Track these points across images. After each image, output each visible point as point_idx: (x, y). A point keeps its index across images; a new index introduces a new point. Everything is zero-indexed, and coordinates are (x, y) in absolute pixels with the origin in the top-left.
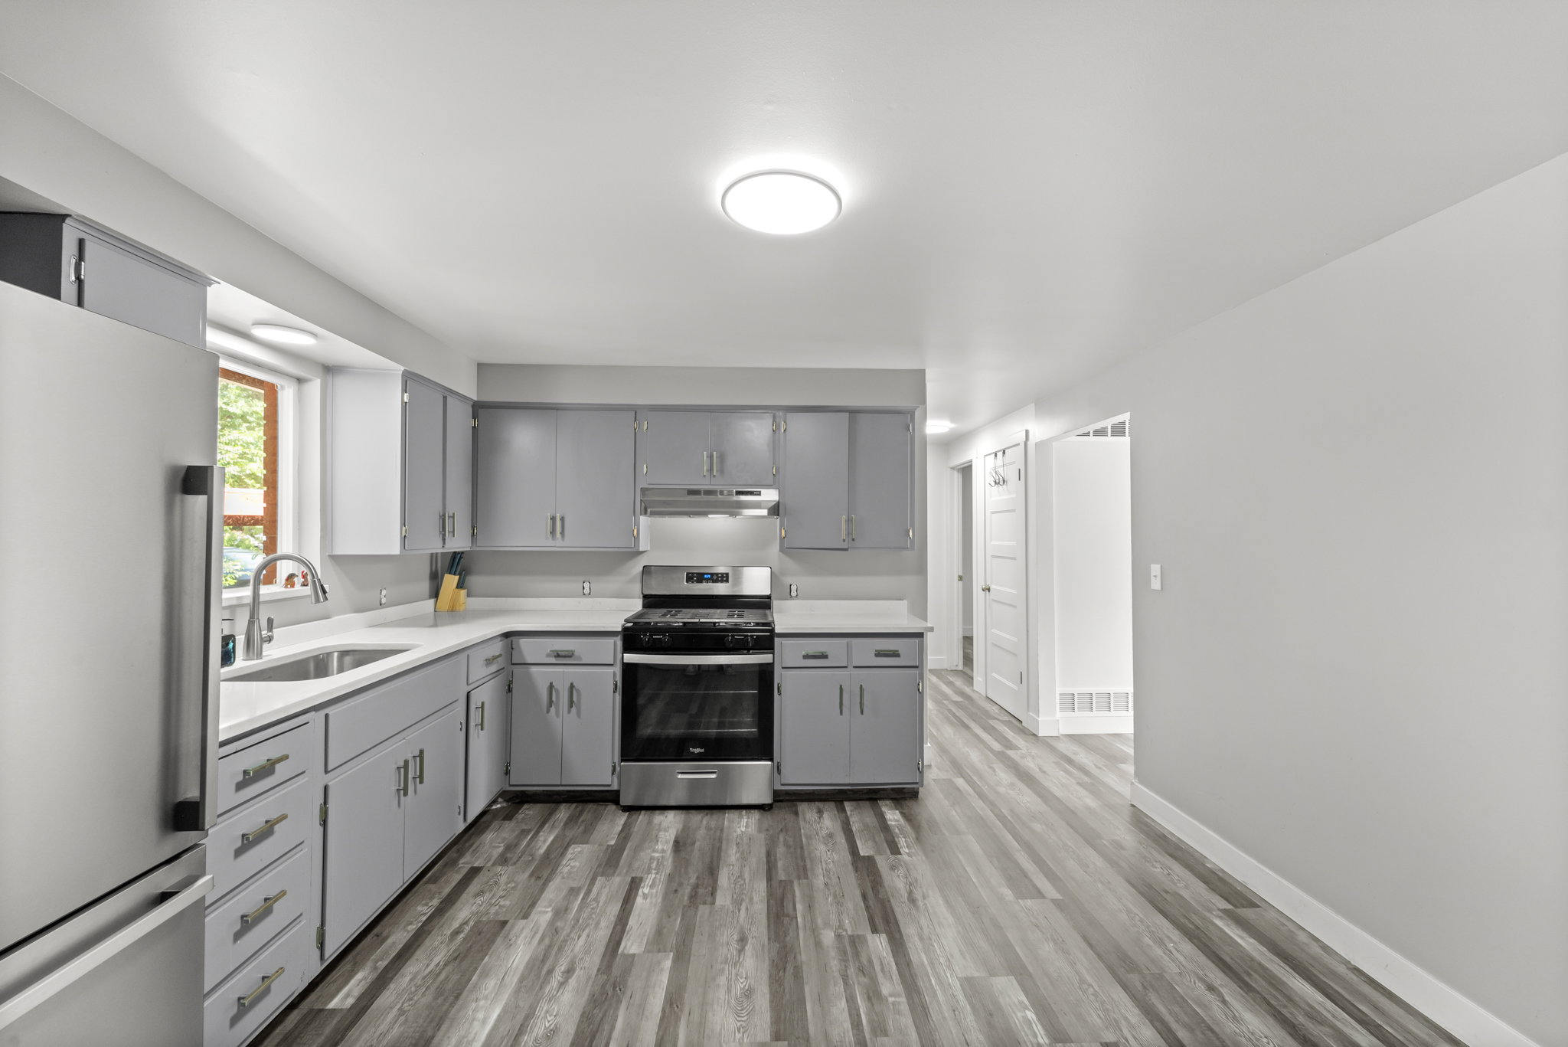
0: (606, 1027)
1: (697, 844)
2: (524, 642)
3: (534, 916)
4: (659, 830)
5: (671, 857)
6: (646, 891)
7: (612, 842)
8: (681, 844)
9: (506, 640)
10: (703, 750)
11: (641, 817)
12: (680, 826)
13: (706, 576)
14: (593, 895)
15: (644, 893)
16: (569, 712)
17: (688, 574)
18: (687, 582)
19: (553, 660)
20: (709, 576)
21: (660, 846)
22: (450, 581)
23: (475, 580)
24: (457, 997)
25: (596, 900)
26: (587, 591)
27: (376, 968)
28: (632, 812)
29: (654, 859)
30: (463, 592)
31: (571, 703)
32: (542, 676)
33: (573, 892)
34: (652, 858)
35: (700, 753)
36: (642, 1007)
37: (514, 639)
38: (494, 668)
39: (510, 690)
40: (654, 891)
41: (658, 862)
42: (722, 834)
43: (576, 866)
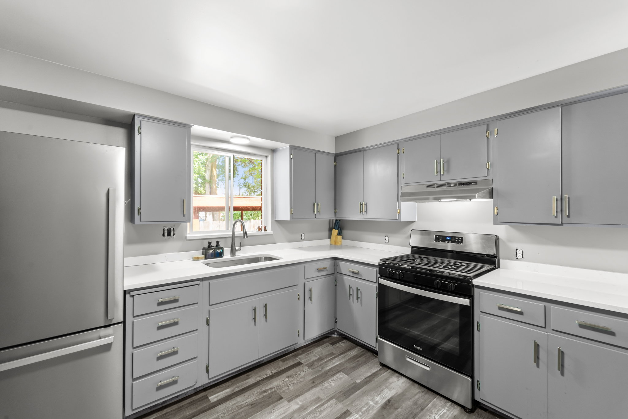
1: (399, 410)
2: (341, 263)
3: (292, 403)
4: (387, 387)
5: (377, 410)
7: (358, 381)
8: (391, 403)
9: (334, 261)
10: (421, 349)
11: (386, 373)
12: (400, 391)
13: (447, 238)
14: (322, 408)
16: (358, 302)
17: (436, 236)
18: (435, 240)
19: (351, 274)
20: (450, 238)
21: (378, 398)
22: (335, 232)
25: (321, 412)
26: (387, 241)
27: (233, 390)
28: (384, 368)
29: (367, 405)
30: (341, 237)
31: (358, 298)
32: (348, 280)
33: (318, 399)
34: (367, 404)
35: (419, 350)
37: (337, 261)
38: (324, 273)
39: (336, 285)
41: (368, 408)
42: (420, 412)
43: (333, 384)
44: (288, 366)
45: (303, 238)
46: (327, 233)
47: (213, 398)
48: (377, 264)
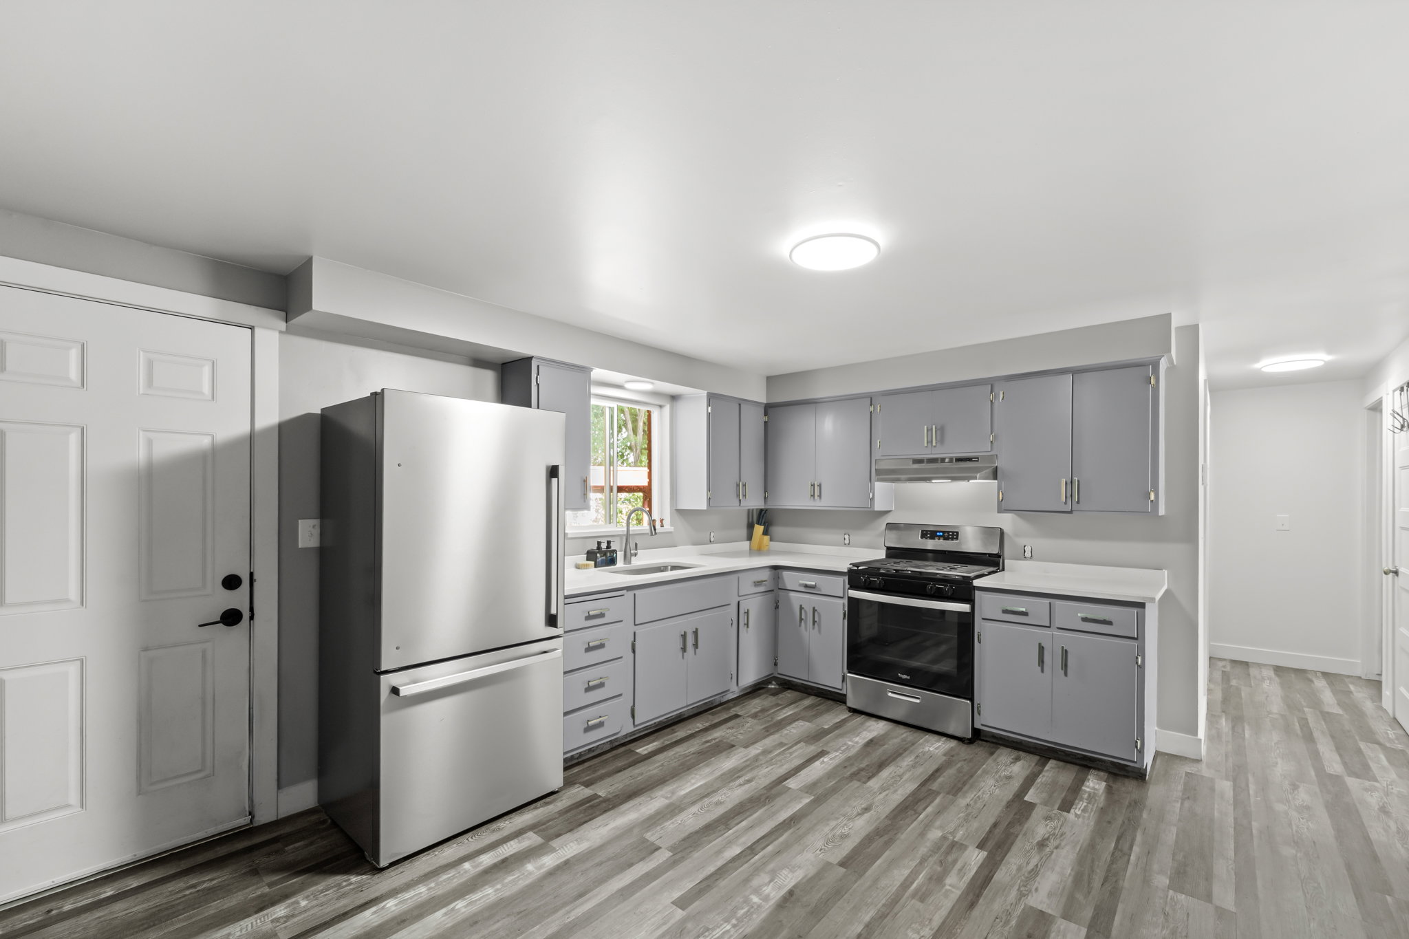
0: (748, 813)
1: (886, 746)
2: (785, 574)
3: (750, 749)
4: (865, 730)
5: (860, 747)
6: (826, 760)
7: (826, 727)
8: (874, 742)
9: (774, 571)
10: (909, 678)
11: (859, 719)
12: (882, 732)
13: (938, 534)
14: (791, 750)
15: (823, 761)
16: (813, 628)
17: (922, 531)
18: (922, 538)
19: (803, 589)
20: (941, 534)
21: (857, 739)
22: (759, 529)
23: (777, 530)
24: (688, 770)
25: (791, 754)
26: (847, 542)
27: (663, 743)
28: (856, 714)
29: (847, 744)
30: (767, 538)
31: (814, 622)
32: (796, 599)
33: (781, 744)
34: (845, 744)
35: (906, 679)
36: (774, 814)
37: (779, 571)
38: (762, 589)
39: (777, 607)
40: (831, 762)
41: (848, 747)
42: (911, 746)
43: (794, 731)
44: (722, 719)
45: (712, 540)
46: (744, 532)
47: (643, 750)
48: (846, 571)
